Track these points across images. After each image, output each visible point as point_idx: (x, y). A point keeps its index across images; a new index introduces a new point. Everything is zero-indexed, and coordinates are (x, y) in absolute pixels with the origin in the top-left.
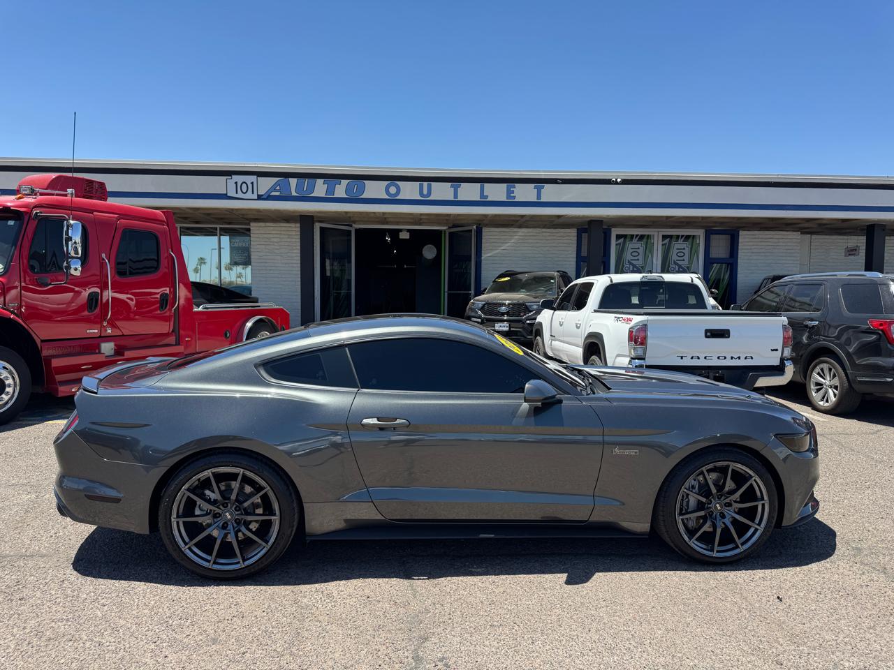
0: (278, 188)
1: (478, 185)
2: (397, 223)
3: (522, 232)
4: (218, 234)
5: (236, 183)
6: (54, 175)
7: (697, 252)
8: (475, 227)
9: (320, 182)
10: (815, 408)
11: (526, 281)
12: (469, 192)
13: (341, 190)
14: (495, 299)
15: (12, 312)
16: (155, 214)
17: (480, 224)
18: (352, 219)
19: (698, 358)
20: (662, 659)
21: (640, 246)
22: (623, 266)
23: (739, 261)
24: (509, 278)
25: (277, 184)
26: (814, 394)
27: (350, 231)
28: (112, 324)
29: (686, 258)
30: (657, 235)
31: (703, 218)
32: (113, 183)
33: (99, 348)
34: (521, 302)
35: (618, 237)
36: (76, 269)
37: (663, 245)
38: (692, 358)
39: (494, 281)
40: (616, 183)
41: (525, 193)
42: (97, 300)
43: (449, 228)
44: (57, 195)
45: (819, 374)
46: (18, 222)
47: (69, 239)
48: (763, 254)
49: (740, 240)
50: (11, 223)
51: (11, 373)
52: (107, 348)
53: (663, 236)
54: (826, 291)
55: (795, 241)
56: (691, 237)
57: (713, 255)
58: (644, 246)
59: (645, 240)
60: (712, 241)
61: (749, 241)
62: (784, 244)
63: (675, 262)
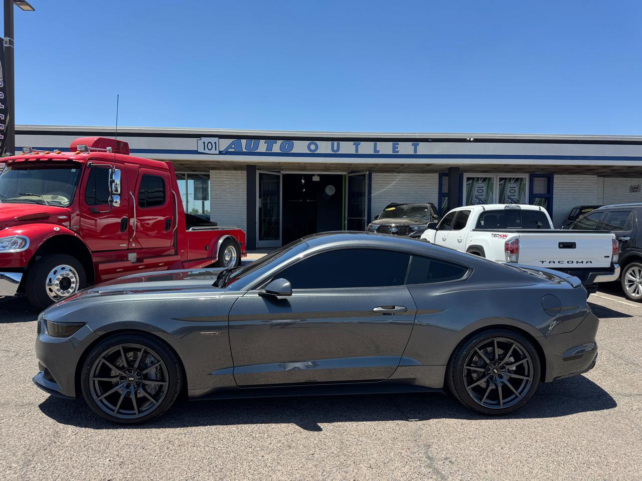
0: (233, 146)
1: (373, 143)
2: (312, 170)
3: (401, 176)
4: (186, 179)
5: (204, 143)
6: (96, 138)
7: (524, 189)
8: (368, 172)
9: (262, 142)
10: (628, 298)
11: (407, 210)
12: (366, 148)
13: (277, 147)
14: (387, 223)
15: (75, 232)
16: (162, 164)
17: (370, 171)
18: (282, 167)
19: (554, 262)
20: (593, 459)
21: (484, 185)
22: (472, 200)
23: (554, 196)
24: (394, 208)
25: (232, 143)
26: (628, 289)
27: (279, 176)
28: (136, 240)
29: (516, 194)
30: (496, 178)
31: (530, 166)
32: (133, 143)
33: (127, 256)
34: (406, 224)
35: (468, 179)
36: (116, 202)
37: (500, 185)
38: (550, 262)
39: (384, 210)
40: (470, 141)
41: (405, 148)
42: (127, 224)
43: (349, 173)
44: (99, 151)
45: (631, 274)
46: (78, 170)
47: (113, 181)
48: (571, 191)
49: (555, 181)
50: (74, 170)
51: (74, 273)
52: (132, 257)
53: (500, 178)
54: (634, 216)
55: (593, 181)
56: (520, 179)
57: (535, 192)
58: (487, 185)
59: (487, 181)
60: (535, 182)
61: (561, 182)
62: (586, 184)
63: (508, 197)
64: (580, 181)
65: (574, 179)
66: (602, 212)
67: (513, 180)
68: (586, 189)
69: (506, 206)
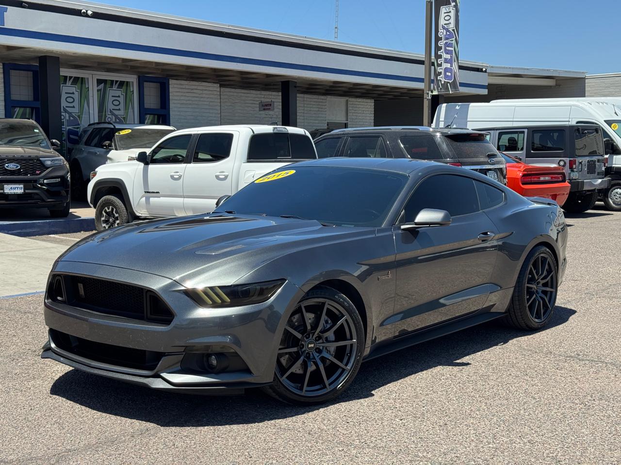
7: (132, 101)
21: (75, 90)
23: (171, 113)
29: (122, 107)
30: (91, 79)
37: (98, 90)
40: (86, 15)
49: (171, 90)
53: (98, 80)
54: (385, 142)
55: (215, 93)
56: (125, 83)
57: (147, 106)
58: (79, 91)
59: (79, 84)
60: (145, 90)
61: (178, 91)
62: (207, 96)
63: (111, 112)
64: (201, 92)
65: (193, 87)
66: (338, 137)
67: (116, 84)
68: (208, 103)
69: (275, 128)
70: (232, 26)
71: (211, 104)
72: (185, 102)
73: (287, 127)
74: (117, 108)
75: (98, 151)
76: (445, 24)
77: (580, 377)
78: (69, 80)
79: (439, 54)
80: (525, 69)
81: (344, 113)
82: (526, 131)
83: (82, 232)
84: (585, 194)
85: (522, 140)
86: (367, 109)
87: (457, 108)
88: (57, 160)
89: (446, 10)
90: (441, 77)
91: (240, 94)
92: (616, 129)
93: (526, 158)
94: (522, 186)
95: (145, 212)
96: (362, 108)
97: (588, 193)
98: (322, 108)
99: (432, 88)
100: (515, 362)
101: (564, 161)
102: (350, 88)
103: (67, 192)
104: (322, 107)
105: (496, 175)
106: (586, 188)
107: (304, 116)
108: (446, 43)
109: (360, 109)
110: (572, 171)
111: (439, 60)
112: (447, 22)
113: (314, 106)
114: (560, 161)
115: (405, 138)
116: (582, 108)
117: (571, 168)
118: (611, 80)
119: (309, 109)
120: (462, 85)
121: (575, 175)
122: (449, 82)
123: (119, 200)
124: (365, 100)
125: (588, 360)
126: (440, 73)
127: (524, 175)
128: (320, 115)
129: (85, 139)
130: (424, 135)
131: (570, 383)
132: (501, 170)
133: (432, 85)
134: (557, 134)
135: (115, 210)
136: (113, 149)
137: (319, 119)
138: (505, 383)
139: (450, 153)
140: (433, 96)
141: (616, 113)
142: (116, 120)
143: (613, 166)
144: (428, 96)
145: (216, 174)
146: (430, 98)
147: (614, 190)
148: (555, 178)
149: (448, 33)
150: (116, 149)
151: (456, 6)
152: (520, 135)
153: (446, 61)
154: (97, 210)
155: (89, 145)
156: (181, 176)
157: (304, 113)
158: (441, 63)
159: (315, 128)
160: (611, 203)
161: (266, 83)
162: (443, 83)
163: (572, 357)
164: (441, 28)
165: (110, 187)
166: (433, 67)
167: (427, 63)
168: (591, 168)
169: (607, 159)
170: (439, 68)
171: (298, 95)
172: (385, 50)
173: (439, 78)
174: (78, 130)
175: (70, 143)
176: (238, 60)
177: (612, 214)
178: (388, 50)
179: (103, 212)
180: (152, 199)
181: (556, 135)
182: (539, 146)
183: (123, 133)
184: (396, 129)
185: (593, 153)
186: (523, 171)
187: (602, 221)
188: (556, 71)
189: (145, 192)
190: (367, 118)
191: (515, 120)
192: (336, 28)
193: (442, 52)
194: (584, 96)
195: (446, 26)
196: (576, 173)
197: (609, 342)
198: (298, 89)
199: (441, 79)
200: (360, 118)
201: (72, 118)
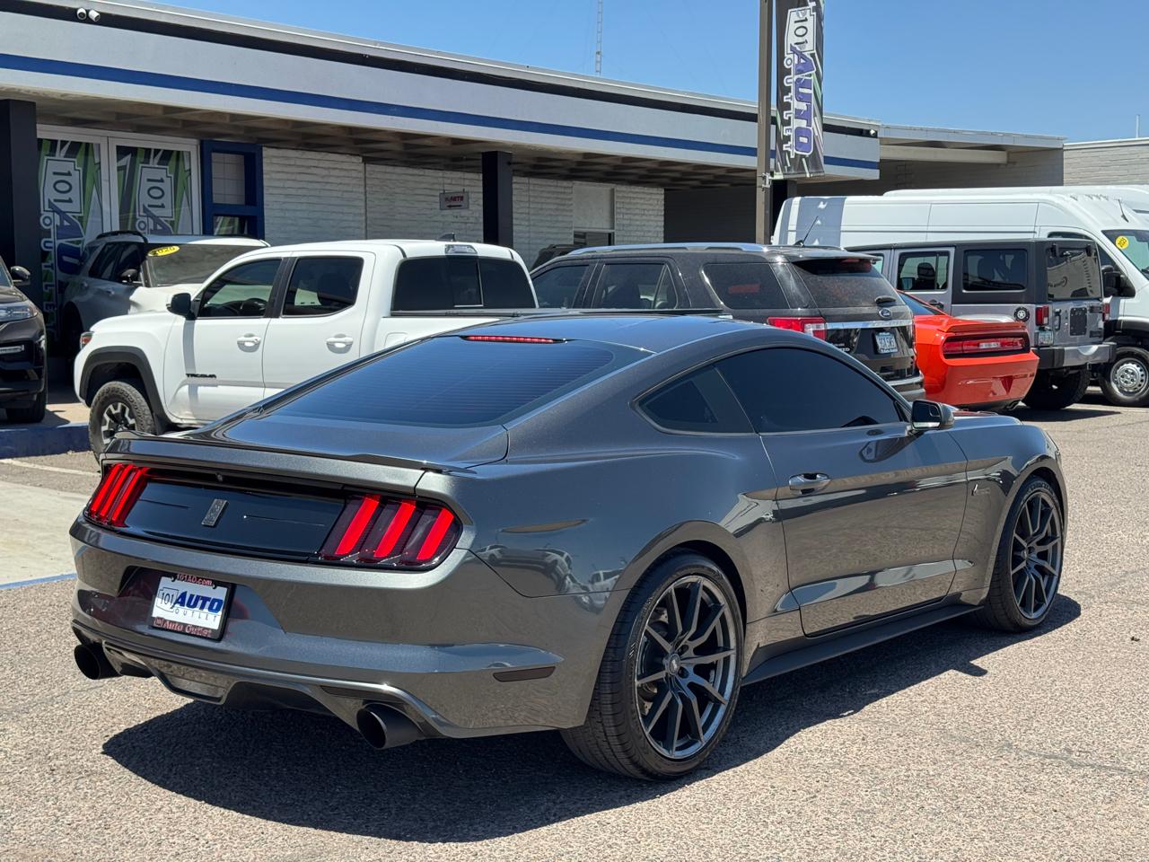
7: (188, 189)
21: (72, 166)
23: (266, 213)
30: (106, 145)
37: (119, 169)
40: (86, 19)
49: (265, 168)
53: (118, 148)
54: (675, 275)
55: (354, 174)
56: (175, 154)
57: (217, 199)
58: (81, 169)
59: (81, 156)
60: (214, 166)
61: (279, 170)
62: (339, 181)
63: (145, 210)
64: (325, 172)
66: (582, 265)
67: (155, 156)
68: (339, 194)
69: (449, 247)
70: (382, 44)
71: (346, 195)
72: (293, 192)
73: (473, 245)
74: (158, 202)
75: (114, 289)
76: (797, 44)
77: (1075, 812)
78: (61, 148)
79: (785, 101)
80: (950, 132)
81: (606, 214)
82: (952, 250)
83: (70, 453)
84: (1065, 374)
85: (945, 269)
86: (651, 207)
87: (822, 206)
88: (18, 308)
89: (798, 16)
90: (788, 145)
91: (404, 177)
92: (1124, 247)
93: (953, 303)
94: (944, 359)
95: (187, 414)
96: (642, 204)
97: (1071, 372)
98: (564, 205)
99: (772, 166)
100: (931, 773)
101: (1025, 310)
102: (616, 167)
103: (39, 372)
104: (563, 202)
105: (893, 340)
106: (1068, 362)
107: (529, 220)
108: (798, 80)
109: (639, 206)
110: (1042, 329)
111: (785, 112)
112: (800, 40)
113: (549, 201)
114: (1019, 309)
115: (713, 267)
116: (1058, 206)
117: (1039, 323)
118: (1112, 153)
119: (539, 206)
120: (829, 160)
121: (1047, 338)
122: (804, 156)
123: (135, 391)
124: (646, 190)
125: (1092, 766)
126: (787, 139)
127: (949, 340)
128: (560, 218)
129: (90, 263)
130: (752, 260)
131: (1055, 831)
132: (903, 329)
133: (772, 160)
134: (1012, 257)
135: (128, 410)
136: (141, 285)
137: (559, 225)
138: (911, 833)
139: (802, 296)
140: (775, 183)
141: (1124, 216)
142: (155, 226)
143: (1120, 318)
144: (764, 183)
145: (329, 340)
146: (768, 186)
147: (1122, 365)
148: (1008, 344)
149: (802, 61)
150: (147, 285)
151: (817, 9)
152: (940, 258)
153: (799, 114)
154: (92, 411)
155: (100, 277)
156: (259, 343)
157: (529, 213)
158: (790, 118)
159: (551, 242)
160: (1117, 390)
161: (453, 156)
162: (792, 157)
163: (1056, 758)
164: (789, 52)
165: (120, 364)
166: (773, 127)
167: (762, 118)
168: (1079, 324)
169: (1108, 306)
170: (785, 128)
171: (515, 179)
172: (683, 93)
173: (785, 147)
174: (80, 246)
175: (62, 270)
176: (395, 109)
177: (1119, 413)
178: (688, 93)
179: (105, 415)
180: (201, 390)
181: (1009, 259)
182: (979, 280)
183: (162, 252)
184: (696, 248)
185: (1080, 294)
186: (947, 332)
187: (1098, 428)
188: (1008, 135)
189: (188, 375)
190: (651, 223)
191: (930, 229)
192: (598, 53)
193: (791, 98)
194: (1061, 184)
195: (797, 47)
196: (1050, 333)
197: (1133, 716)
198: (515, 167)
199: (789, 149)
200: (638, 223)
201: (66, 223)
